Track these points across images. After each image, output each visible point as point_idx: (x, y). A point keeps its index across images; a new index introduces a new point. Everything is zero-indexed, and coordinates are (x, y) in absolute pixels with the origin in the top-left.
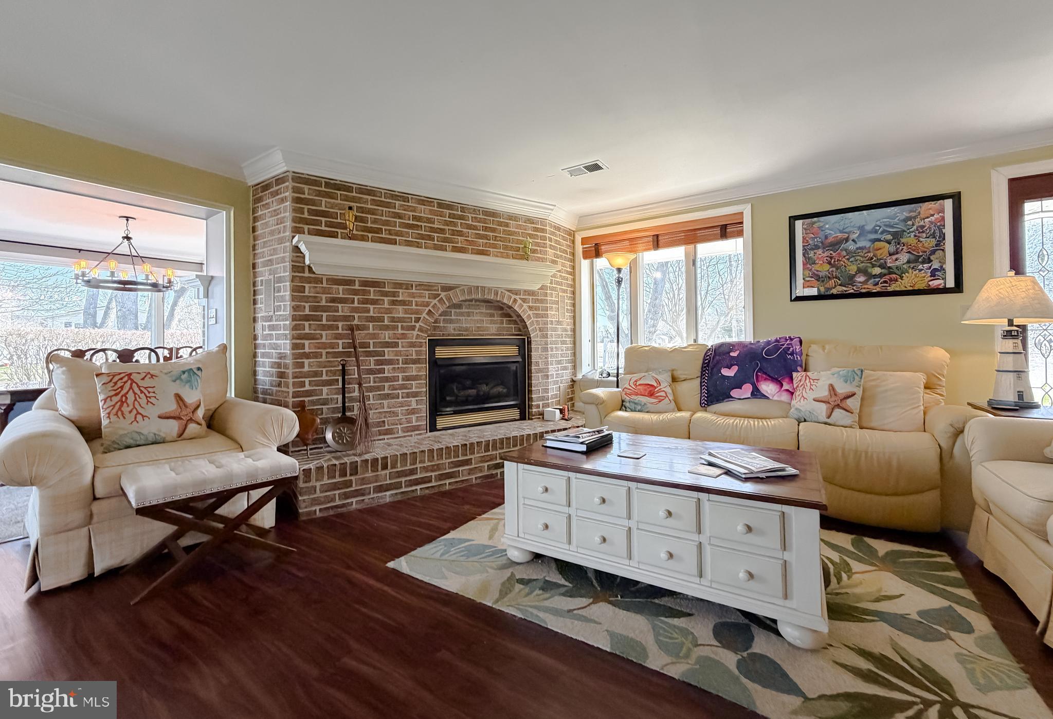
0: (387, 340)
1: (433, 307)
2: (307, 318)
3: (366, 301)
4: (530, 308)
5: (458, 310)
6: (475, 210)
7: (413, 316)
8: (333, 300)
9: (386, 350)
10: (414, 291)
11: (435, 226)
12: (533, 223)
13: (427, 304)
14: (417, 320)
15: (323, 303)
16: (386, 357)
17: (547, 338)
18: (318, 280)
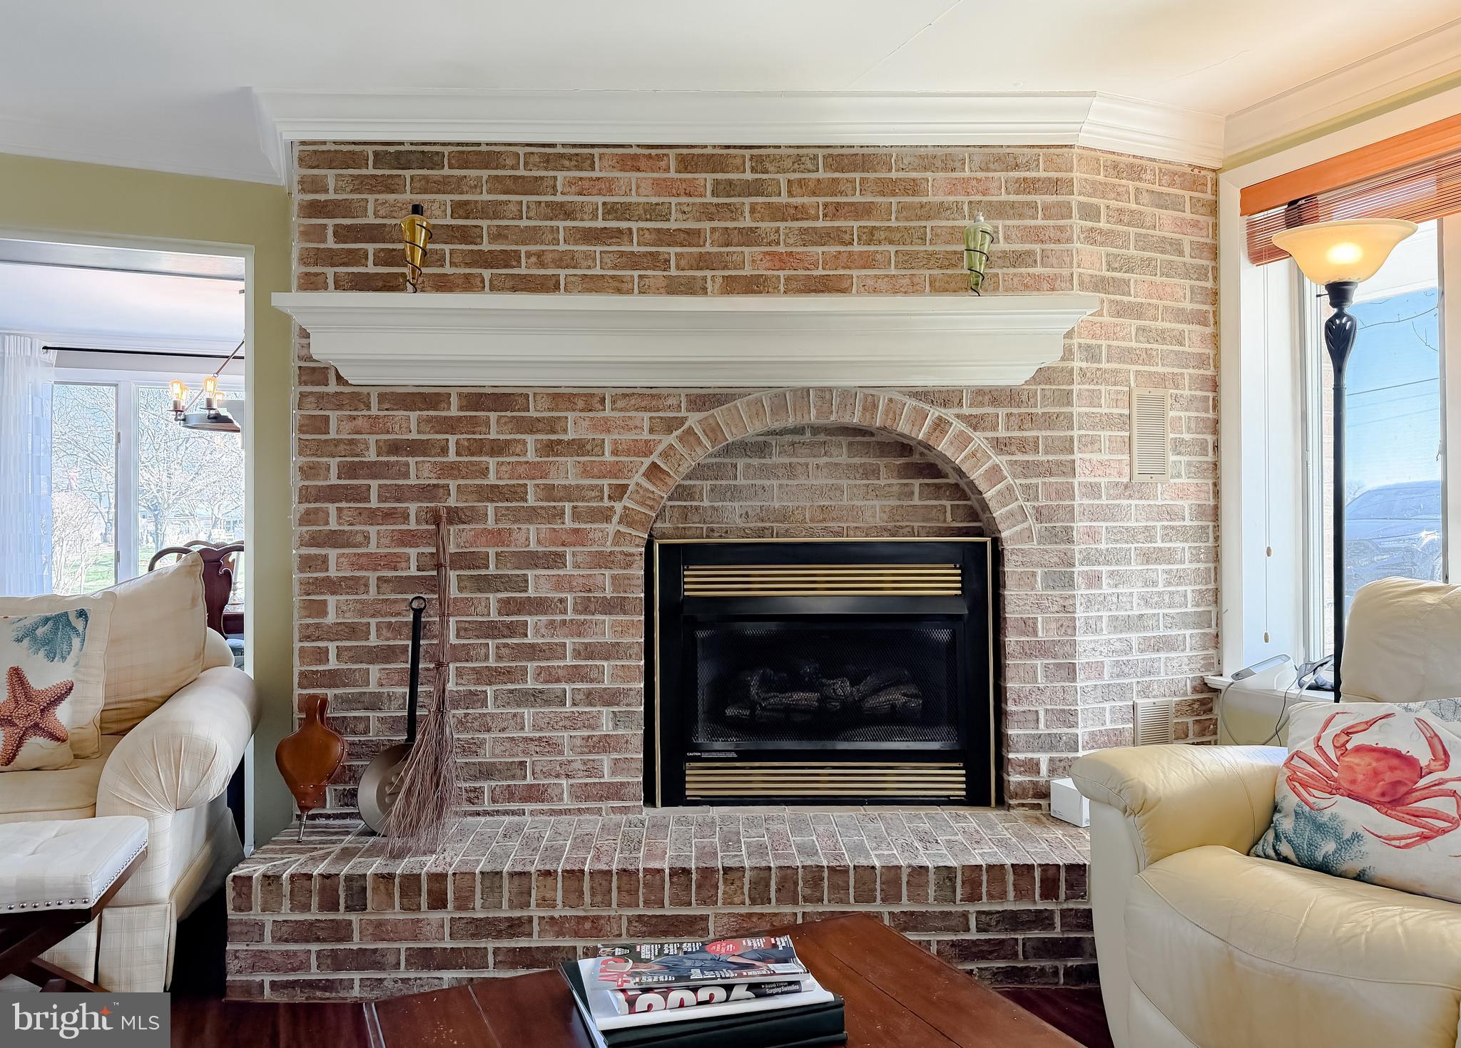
0: (533, 547)
1: (665, 455)
2: (332, 494)
3: (478, 448)
4: (1000, 446)
5: (756, 461)
6: (800, 156)
7: (605, 482)
8: (395, 448)
9: (530, 574)
10: (608, 413)
11: (672, 225)
12: (1017, 167)
13: (646, 449)
14: (620, 492)
15: (372, 456)
16: (531, 593)
17: (1070, 541)
18: (357, 399)
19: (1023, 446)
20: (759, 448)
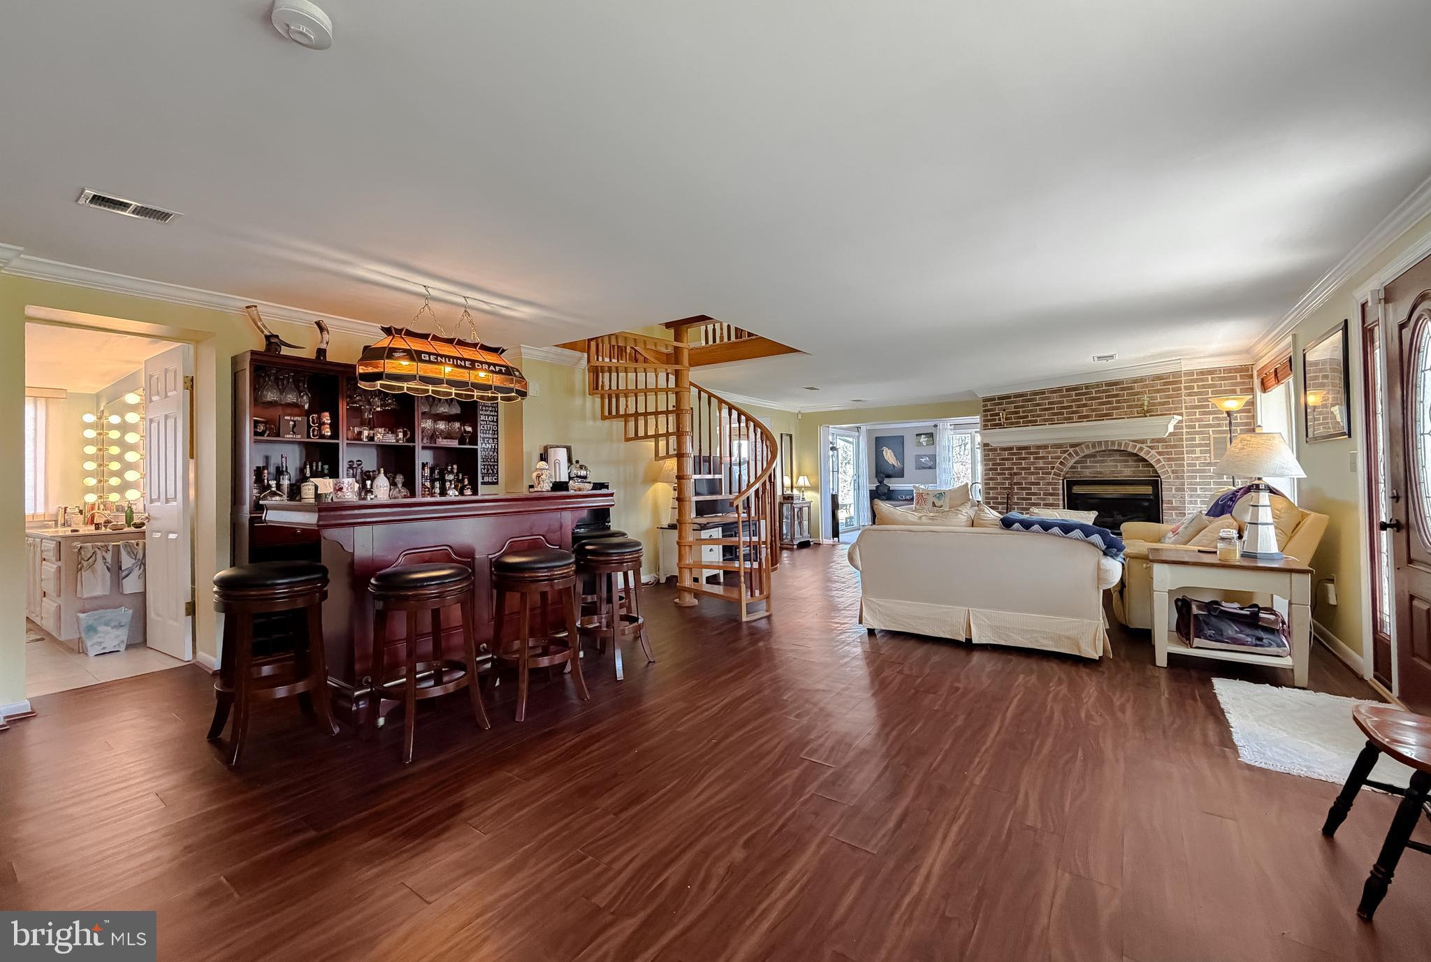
0: (1033, 481)
1: (1063, 459)
2: (991, 469)
3: (1020, 458)
4: (1160, 454)
5: (1093, 459)
6: (1098, 385)
7: (1050, 466)
8: (1003, 459)
9: (1033, 487)
10: (1050, 449)
11: (1065, 405)
12: (1163, 379)
13: (1060, 457)
14: (1053, 468)
15: (998, 461)
16: (1033, 491)
17: (1184, 479)
18: (995, 450)
19: (1167, 453)
20: (1093, 456)
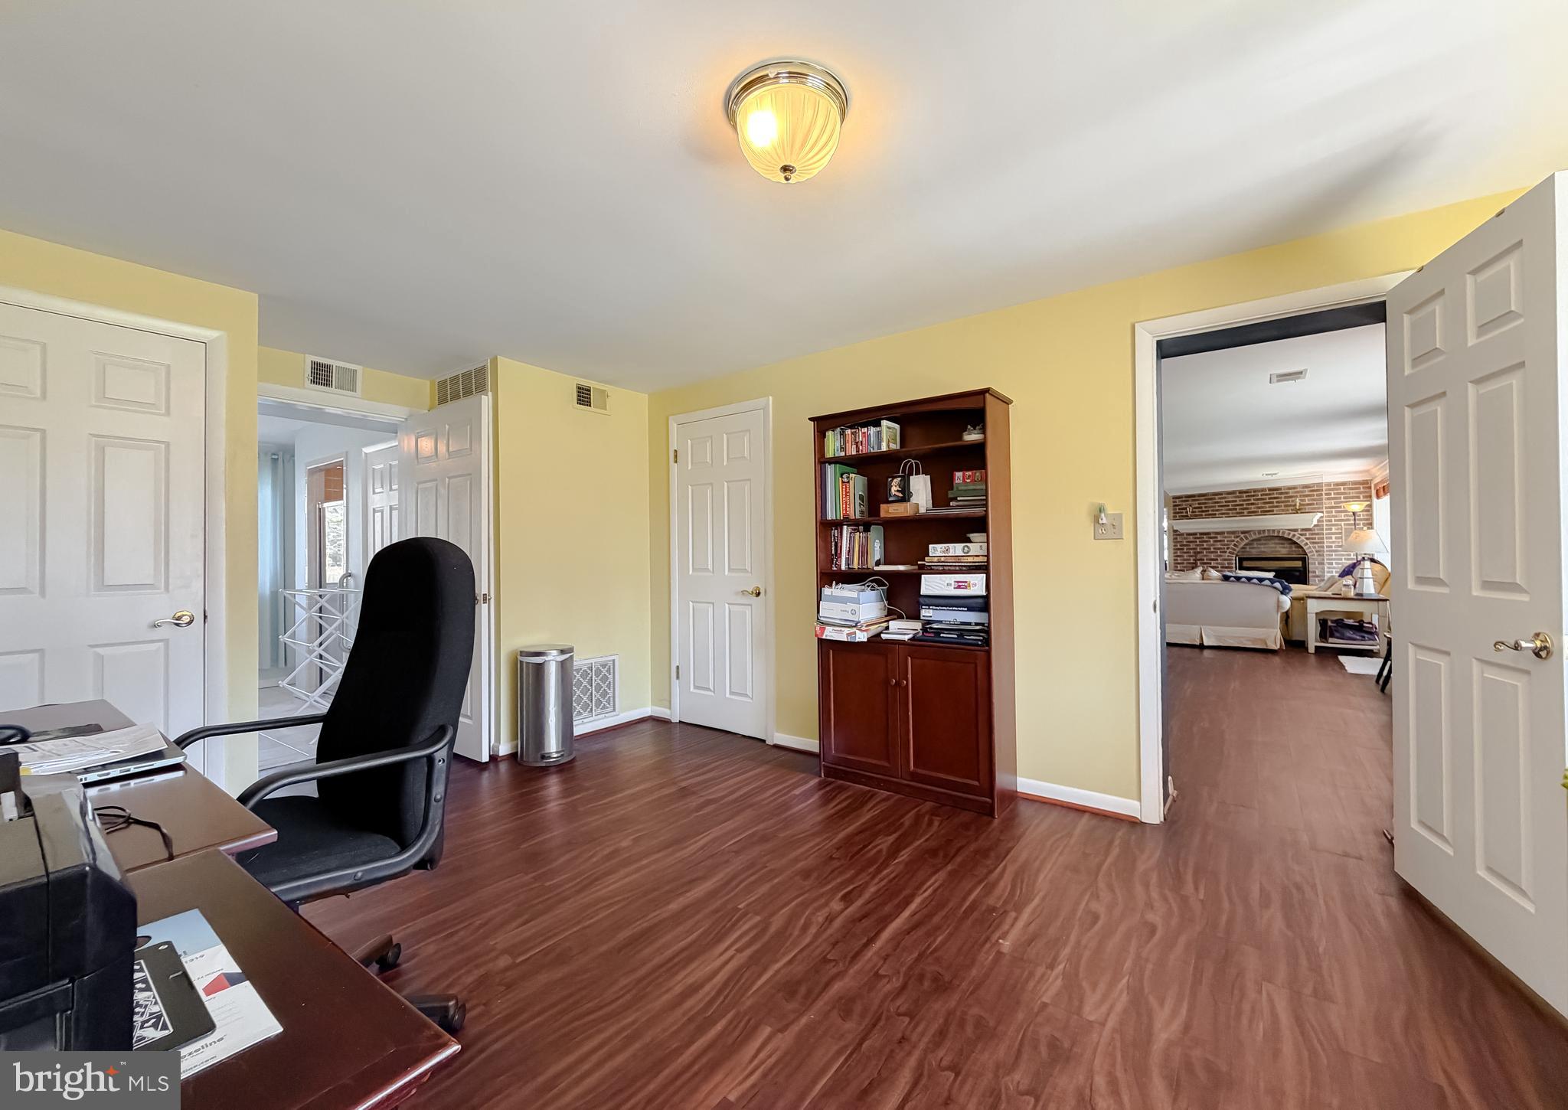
0: (1212, 557)
1: (1238, 542)
2: (1179, 549)
4: (1307, 539)
5: (1257, 543)
6: (1263, 490)
7: (1226, 547)
8: (1188, 542)
9: (1212, 562)
10: (1225, 535)
11: (1238, 503)
12: (1310, 488)
13: (1234, 541)
14: (1228, 548)
16: (1212, 565)
17: (1323, 556)
18: (1182, 534)
19: (1312, 539)
20: (1259, 540)
